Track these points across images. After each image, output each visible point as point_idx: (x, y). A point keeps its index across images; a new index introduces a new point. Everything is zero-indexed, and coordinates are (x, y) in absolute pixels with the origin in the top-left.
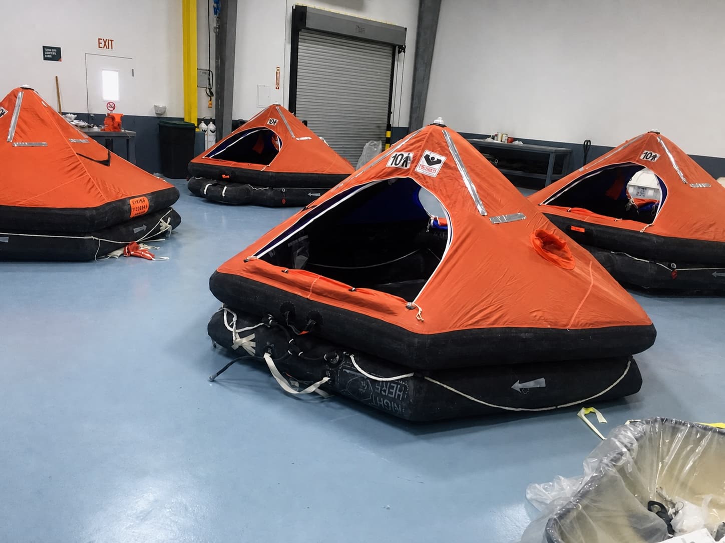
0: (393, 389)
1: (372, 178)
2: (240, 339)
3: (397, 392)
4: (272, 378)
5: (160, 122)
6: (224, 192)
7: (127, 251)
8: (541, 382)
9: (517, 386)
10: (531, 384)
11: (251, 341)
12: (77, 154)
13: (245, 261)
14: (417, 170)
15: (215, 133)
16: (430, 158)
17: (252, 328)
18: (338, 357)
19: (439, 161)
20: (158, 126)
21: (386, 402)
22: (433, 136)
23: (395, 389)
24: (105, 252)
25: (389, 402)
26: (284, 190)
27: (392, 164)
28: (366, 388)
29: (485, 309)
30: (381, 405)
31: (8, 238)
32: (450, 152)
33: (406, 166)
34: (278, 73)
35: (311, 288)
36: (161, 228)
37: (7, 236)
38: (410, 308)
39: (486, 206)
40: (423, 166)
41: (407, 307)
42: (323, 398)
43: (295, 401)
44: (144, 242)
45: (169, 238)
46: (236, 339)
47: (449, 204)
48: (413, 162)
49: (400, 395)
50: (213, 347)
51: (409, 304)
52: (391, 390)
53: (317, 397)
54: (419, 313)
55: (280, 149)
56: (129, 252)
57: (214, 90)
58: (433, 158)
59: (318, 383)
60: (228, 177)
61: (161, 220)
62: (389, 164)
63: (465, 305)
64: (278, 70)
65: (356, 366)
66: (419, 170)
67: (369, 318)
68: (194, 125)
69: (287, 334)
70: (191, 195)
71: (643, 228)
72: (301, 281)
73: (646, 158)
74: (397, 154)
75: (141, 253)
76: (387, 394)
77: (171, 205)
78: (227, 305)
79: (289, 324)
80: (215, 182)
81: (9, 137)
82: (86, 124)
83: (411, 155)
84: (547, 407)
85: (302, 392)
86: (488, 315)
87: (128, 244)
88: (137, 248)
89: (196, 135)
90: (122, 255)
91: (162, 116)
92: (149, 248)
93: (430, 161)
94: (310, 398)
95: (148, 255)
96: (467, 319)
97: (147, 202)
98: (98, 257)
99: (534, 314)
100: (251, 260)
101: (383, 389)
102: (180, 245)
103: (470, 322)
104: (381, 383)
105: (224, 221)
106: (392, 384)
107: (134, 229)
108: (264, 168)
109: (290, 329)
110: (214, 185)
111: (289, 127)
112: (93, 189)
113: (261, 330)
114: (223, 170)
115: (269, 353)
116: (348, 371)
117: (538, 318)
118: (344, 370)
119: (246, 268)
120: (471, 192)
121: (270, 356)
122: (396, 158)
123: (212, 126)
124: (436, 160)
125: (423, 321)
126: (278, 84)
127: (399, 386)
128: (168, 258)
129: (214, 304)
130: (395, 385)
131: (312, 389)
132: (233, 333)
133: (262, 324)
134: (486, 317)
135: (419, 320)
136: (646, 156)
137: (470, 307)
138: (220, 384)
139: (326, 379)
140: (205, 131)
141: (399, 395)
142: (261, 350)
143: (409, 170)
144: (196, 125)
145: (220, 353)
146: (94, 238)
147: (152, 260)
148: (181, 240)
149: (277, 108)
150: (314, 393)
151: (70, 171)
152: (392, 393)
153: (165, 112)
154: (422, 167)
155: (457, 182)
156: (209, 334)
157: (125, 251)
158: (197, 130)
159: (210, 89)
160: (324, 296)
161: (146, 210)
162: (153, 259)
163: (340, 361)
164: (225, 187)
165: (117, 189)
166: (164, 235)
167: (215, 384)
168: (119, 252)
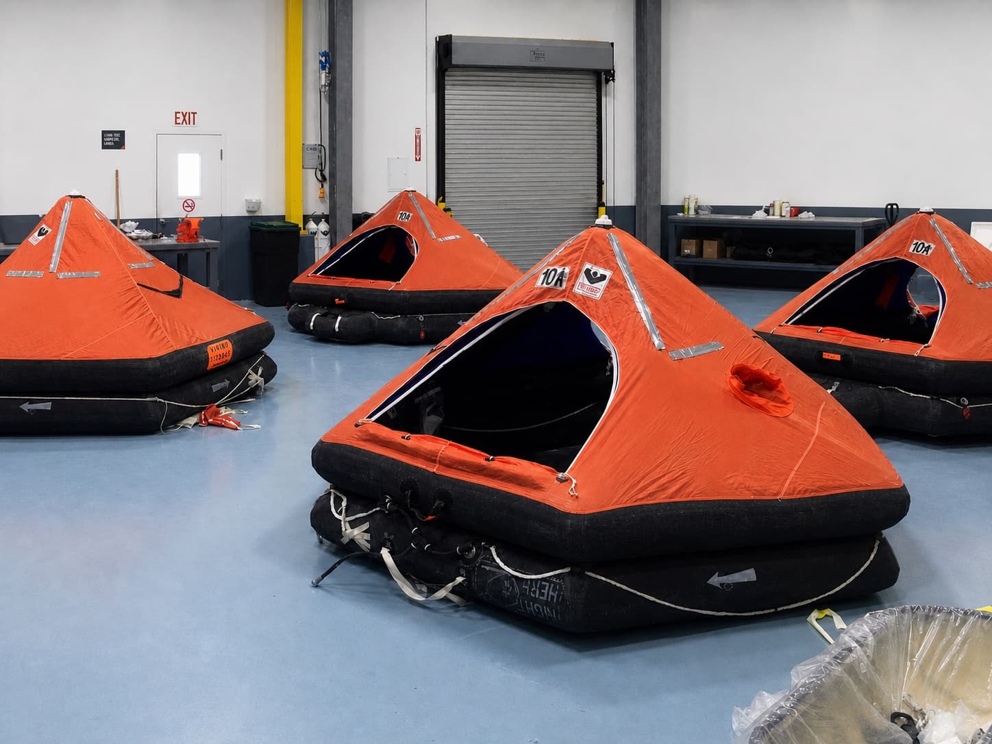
0: (545, 589)
1: (518, 304)
2: (351, 530)
3: (551, 593)
4: (392, 582)
5: (252, 224)
6: (337, 325)
7: (203, 418)
8: (749, 575)
9: (715, 580)
10: (737, 578)
11: (364, 532)
12: (138, 284)
13: (357, 426)
14: (576, 290)
15: (328, 236)
16: (592, 272)
17: (365, 514)
18: (474, 550)
19: (603, 277)
20: (249, 230)
21: (537, 607)
22: (595, 243)
23: (547, 588)
24: (174, 420)
25: (541, 607)
26: (421, 318)
27: (542, 284)
28: (510, 590)
29: (660, 478)
30: (531, 611)
31: (51, 403)
32: (617, 264)
33: (561, 286)
34: (418, 138)
35: (438, 459)
36: (250, 382)
37: (48, 401)
38: (561, 481)
39: (663, 335)
40: (583, 285)
41: (557, 479)
42: (458, 606)
43: (421, 611)
44: (227, 405)
45: (262, 396)
46: (346, 530)
47: (616, 337)
48: (569, 280)
49: (554, 597)
50: (318, 543)
51: (560, 475)
52: (543, 591)
53: (450, 605)
54: (573, 485)
55: (416, 256)
56: (206, 419)
57: (327, 173)
58: (595, 273)
59: (450, 585)
60: (343, 301)
61: (250, 371)
62: (539, 283)
63: (633, 474)
64: (419, 132)
65: (498, 560)
66: (578, 290)
67: (509, 495)
68: (297, 225)
69: (410, 521)
70: (293, 332)
71: (917, 350)
72: (425, 449)
73: (917, 251)
74: (548, 270)
75: (222, 421)
76: (537, 596)
77: (264, 348)
78: (335, 487)
79: (411, 506)
80: (325, 310)
81: (52, 266)
82: (150, 234)
83: (567, 270)
84: (763, 610)
85: (429, 598)
86: (666, 485)
87: (204, 408)
88: (218, 413)
89: (301, 240)
90: (196, 424)
91: (256, 215)
92: (234, 412)
93: (593, 278)
94: (442, 606)
95: (232, 422)
96: (638, 490)
97: (230, 347)
98: (165, 428)
99: (731, 481)
100: (363, 424)
101: (532, 590)
102: (275, 406)
103: (640, 496)
104: (529, 582)
105: (338, 367)
106: (543, 583)
107: (213, 386)
108: (392, 286)
109: (412, 515)
110: (324, 315)
111: (428, 225)
112: (158, 332)
113: (378, 517)
114: (335, 292)
115: (388, 548)
116: (488, 568)
117: (735, 486)
118: (483, 566)
119: (357, 435)
120: (644, 318)
121: (389, 552)
122: (547, 274)
123: (323, 226)
124: (599, 275)
125: (577, 497)
126: (418, 152)
127: (552, 585)
128: (260, 427)
129: (318, 485)
130: (547, 584)
131: (442, 593)
132: (342, 523)
133: (378, 509)
134: (663, 488)
135: (572, 496)
136: (916, 249)
137: (641, 475)
138: (327, 591)
139: (459, 579)
140: (315, 234)
141: (552, 597)
142: (377, 544)
143: (564, 291)
144: (301, 225)
145: (327, 551)
146: (159, 400)
147: (237, 429)
148: (277, 399)
149: (411, 195)
150: (445, 600)
151: (128, 309)
152: (543, 594)
153: (259, 208)
154: (582, 287)
155: (626, 306)
156: (312, 526)
157: (201, 418)
158: (302, 232)
159: (321, 171)
160: (454, 468)
161: (229, 358)
162: (239, 428)
163: (477, 555)
164: (339, 318)
165: (190, 331)
166: (254, 392)
167: (320, 591)
168: (193, 420)
